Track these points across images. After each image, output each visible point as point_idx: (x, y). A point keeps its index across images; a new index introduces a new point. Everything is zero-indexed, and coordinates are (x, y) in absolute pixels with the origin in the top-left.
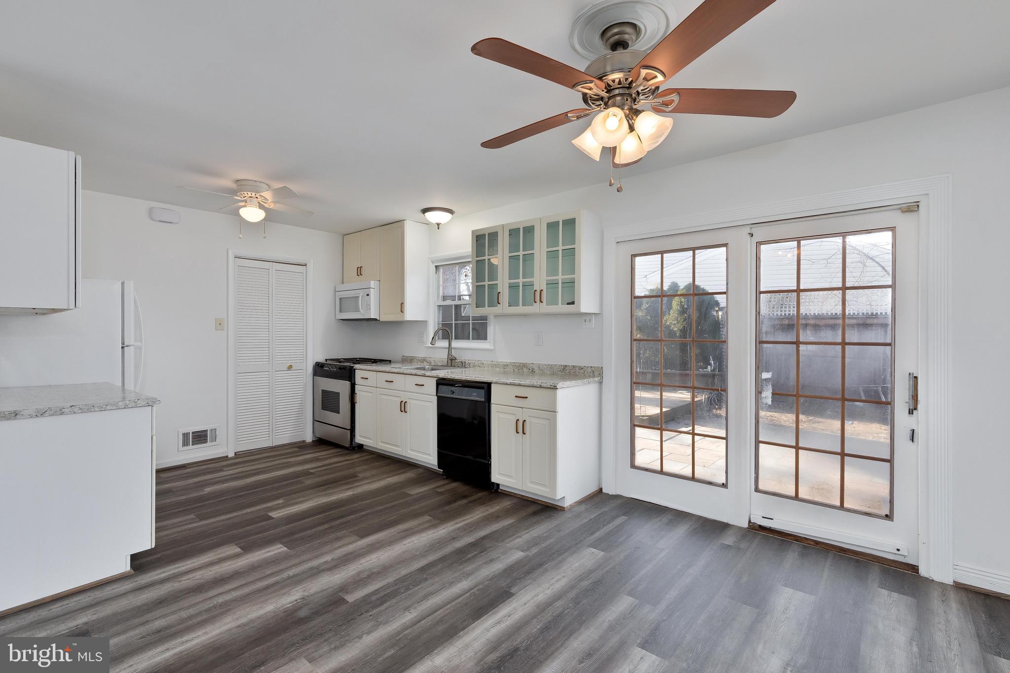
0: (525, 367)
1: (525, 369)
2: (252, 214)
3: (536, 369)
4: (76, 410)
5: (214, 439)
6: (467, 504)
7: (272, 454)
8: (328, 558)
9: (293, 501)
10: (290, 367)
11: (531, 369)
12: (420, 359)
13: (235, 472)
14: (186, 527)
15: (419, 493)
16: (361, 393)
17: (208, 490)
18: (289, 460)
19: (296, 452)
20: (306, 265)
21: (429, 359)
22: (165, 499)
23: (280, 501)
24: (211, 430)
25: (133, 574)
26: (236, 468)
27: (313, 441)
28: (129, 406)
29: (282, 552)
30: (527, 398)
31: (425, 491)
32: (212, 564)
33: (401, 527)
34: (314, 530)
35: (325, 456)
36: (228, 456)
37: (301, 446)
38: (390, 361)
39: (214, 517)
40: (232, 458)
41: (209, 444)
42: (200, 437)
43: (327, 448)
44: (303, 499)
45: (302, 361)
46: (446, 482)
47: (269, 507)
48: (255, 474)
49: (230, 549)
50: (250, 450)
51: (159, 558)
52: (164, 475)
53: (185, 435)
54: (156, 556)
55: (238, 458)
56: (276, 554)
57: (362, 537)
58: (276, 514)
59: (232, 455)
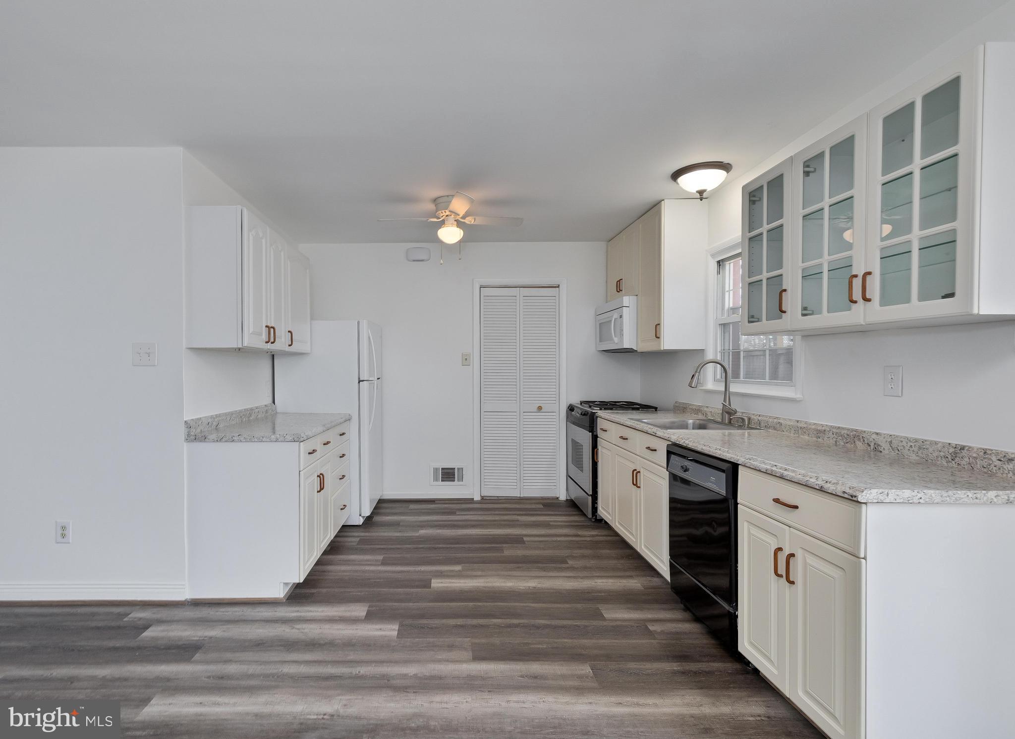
0: (859, 439)
1: (859, 444)
2: (450, 234)
3: (885, 446)
4: (242, 439)
5: (461, 479)
6: (675, 673)
7: (518, 506)
8: (411, 670)
9: (469, 573)
10: (540, 408)
11: (872, 445)
12: (694, 407)
14: (367, 568)
15: (616, 620)
16: (604, 451)
18: (519, 518)
19: (540, 510)
20: (558, 287)
21: (706, 409)
22: (384, 532)
23: (458, 568)
24: (459, 469)
25: (284, 603)
26: (465, 515)
27: (567, 500)
28: (280, 440)
29: (386, 636)
30: (796, 507)
31: (630, 620)
32: (331, 620)
33: (536, 667)
34: (444, 621)
35: (561, 523)
37: (549, 504)
38: (656, 409)
40: (478, 502)
41: (456, 482)
42: (448, 475)
43: (571, 513)
44: (479, 573)
45: (554, 402)
46: (679, 615)
47: (441, 572)
48: (474, 526)
49: (360, 610)
50: (497, 497)
51: (313, 594)
52: (412, 506)
53: (436, 470)
54: (313, 591)
55: (481, 503)
56: (382, 636)
57: (477, 658)
58: (437, 584)
59: (477, 498)
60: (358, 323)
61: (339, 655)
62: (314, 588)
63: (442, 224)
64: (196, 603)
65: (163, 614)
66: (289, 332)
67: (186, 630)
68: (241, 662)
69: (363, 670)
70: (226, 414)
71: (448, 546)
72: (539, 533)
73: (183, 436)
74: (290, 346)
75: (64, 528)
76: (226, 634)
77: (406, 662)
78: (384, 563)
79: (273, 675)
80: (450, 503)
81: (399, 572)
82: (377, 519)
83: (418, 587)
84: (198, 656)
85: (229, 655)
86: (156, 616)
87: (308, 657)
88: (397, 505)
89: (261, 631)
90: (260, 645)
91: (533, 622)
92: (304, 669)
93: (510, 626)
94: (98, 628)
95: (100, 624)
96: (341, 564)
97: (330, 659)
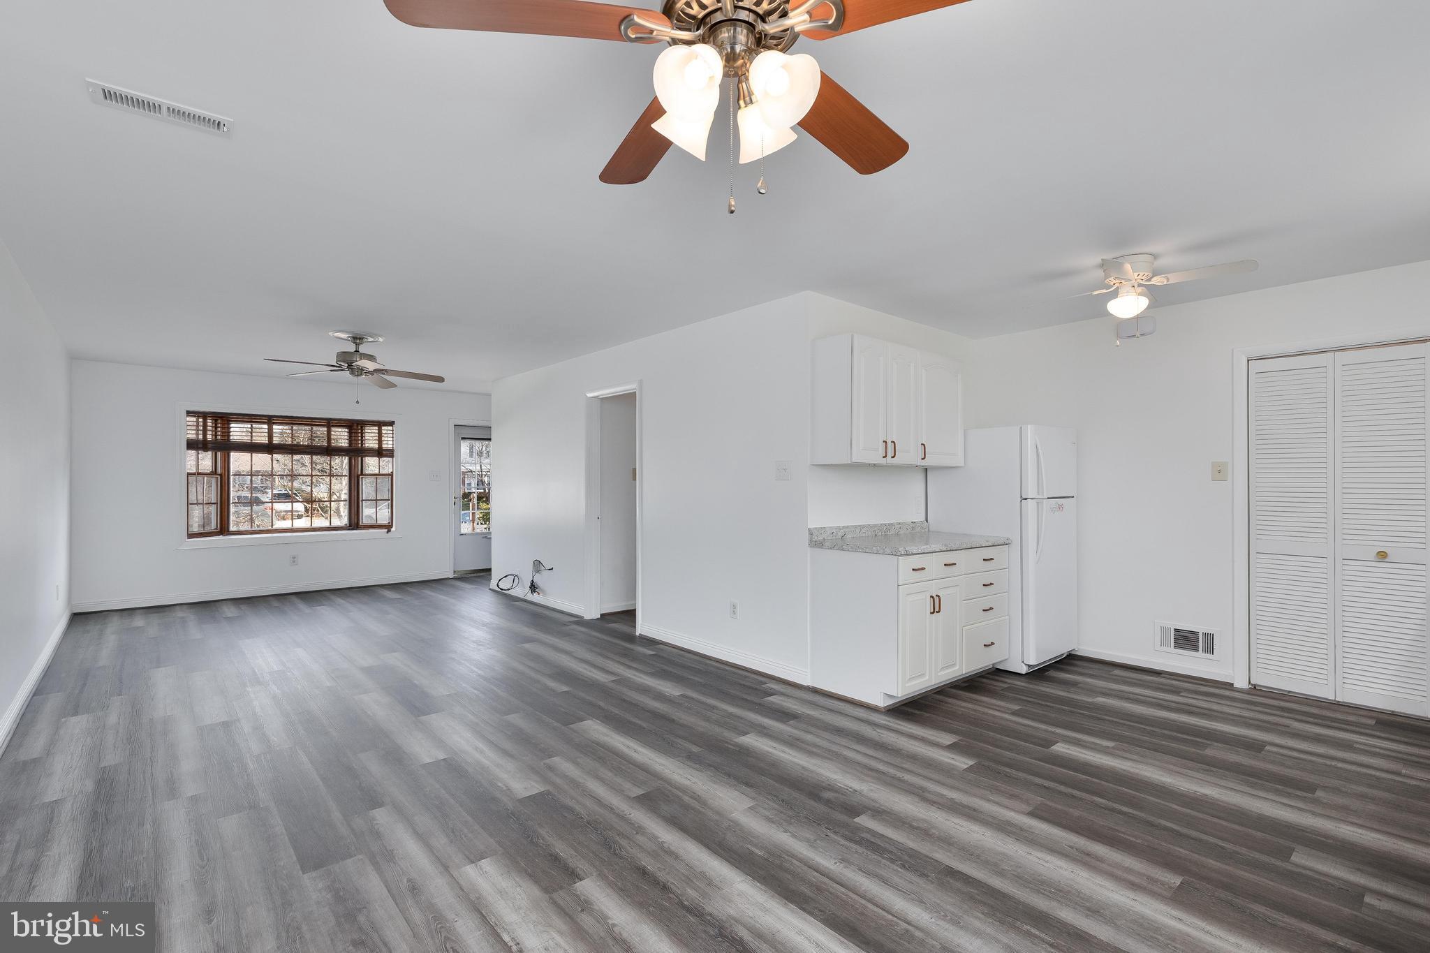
5: (1210, 650)
10: (1383, 556)
13: (1177, 700)
14: (991, 712)
17: (1100, 700)
23: (1110, 744)
24: (1206, 635)
25: (882, 712)
28: (880, 552)
29: (953, 765)
36: (1233, 684)
39: (1033, 720)
40: (1236, 690)
41: (1199, 653)
42: (1186, 640)
45: (1422, 546)
47: (1079, 740)
48: (1192, 713)
49: (948, 739)
50: (1289, 692)
51: (915, 714)
52: (1117, 672)
53: (1164, 630)
54: (916, 712)
55: (1249, 694)
56: (949, 763)
57: (1032, 814)
58: (1060, 748)
59: (1241, 683)
60: (1021, 428)
61: (897, 761)
62: (919, 710)
63: (1115, 294)
64: (815, 691)
65: (789, 690)
66: (922, 444)
67: (795, 705)
68: (817, 736)
69: (907, 777)
70: (856, 527)
71: (1122, 721)
72: (1310, 749)
73: (807, 542)
74: (922, 459)
75: (734, 607)
76: (821, 717)
77: (952, 788)
78: (1014, 713)
79: (833, 752)
80: (1184, 681)
81: (1023, 725)
82: (1052, 673)
83: (1034, 744)
84: (792, 722)
85: (813, 729)
86: (782, 690)
87: (870, 752)
88: (1097, 666)
89: (848, 723)
90: (839, 731)
91: (1152, 819)
92: (859, 758)
93: (1113, 810)
94: (744, 685)
95: (747, 684)
96: (965, 701)
97: (886, 760)
